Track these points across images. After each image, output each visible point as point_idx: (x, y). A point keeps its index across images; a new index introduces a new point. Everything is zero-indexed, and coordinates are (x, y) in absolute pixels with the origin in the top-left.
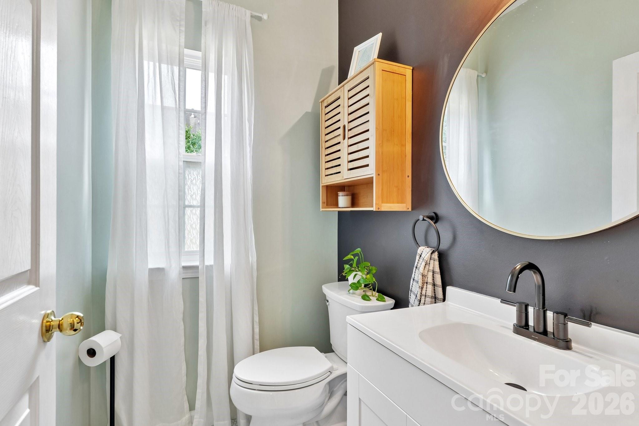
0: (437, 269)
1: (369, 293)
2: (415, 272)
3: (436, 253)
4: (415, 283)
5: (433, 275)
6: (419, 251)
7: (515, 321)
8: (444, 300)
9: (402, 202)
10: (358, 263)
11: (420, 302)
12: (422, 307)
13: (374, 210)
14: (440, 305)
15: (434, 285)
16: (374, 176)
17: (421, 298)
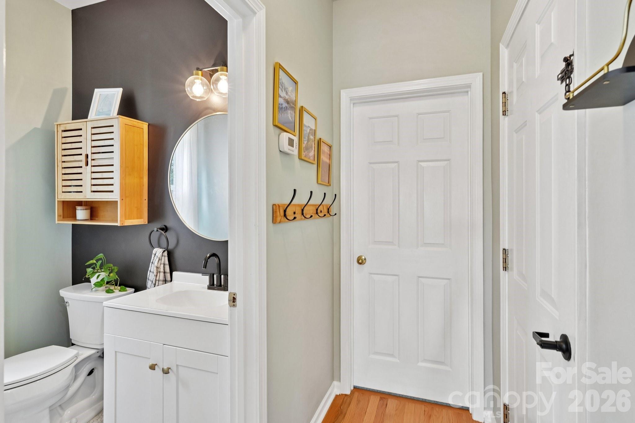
0: (167, 262)
1: (112, 288)
2: (151, 266)
3: (166, 252)
4: (151, 273)
5: (164, 266)
6: (154, 252)
7: (208, 284)
8: (171, 281)
9: (141, 218)
10: (101, 267)
11: (155, 285)
12: (156, 287)
13: (119, 225)
14: (168, 284)
15: (165, 272)
16: (119, 200)
17: (155, 283)
